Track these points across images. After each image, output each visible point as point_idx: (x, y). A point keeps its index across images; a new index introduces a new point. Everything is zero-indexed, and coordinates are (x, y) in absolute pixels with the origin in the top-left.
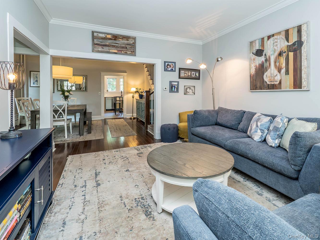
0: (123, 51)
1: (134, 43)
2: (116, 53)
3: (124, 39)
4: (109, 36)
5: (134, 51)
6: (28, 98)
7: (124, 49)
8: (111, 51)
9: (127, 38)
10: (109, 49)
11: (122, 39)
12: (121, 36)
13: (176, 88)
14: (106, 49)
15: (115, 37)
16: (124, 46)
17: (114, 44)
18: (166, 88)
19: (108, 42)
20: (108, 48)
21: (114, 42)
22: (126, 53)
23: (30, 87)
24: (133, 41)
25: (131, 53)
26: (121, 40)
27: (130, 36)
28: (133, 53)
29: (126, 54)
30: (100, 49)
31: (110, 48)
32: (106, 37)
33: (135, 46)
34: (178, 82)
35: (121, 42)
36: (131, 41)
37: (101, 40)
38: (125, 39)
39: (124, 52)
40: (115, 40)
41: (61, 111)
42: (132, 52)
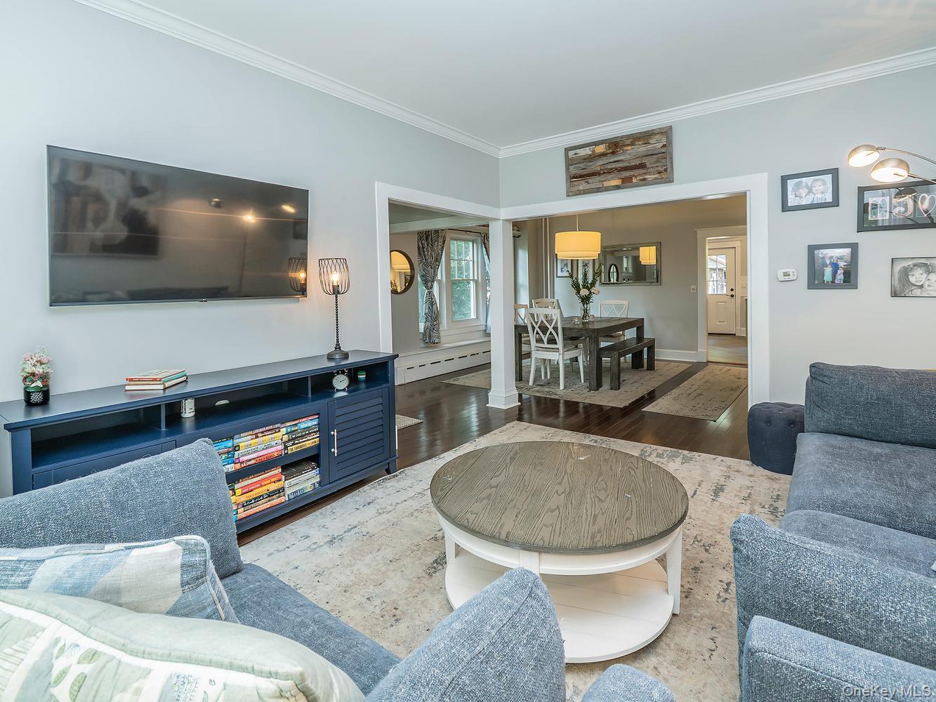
0: (636, 176)
1: (668, 145)
2: (618, 187)
3: (637, 143)
4: (600, 149)
5: (666, 170)
6: (553, 300)
7: (637, 172)
8: (606, 184)
9: (645, 137)
10: (602, 181)
11: (632, 144)
12: (629, 137)
13: (840, 272)
14: (594, 182)
15: (615, 145)
16: (638, 162)
17: (613, 166)
18: (786, 274)
19: (597, 165)
20: (596, 179)
21: (611, 161)
22: (644, 179)
23: (557, 277)
24: (664, 141)
25: (656, 176)
26: (629, 148)
27: (653, 130)
28: (665, 176)
29: (644, 182)
30: (581, 188)
31: (602, 178)
32: (594, 151)
33: (671, 154)
34: (854, 247)
35: (629, 155)
36: (656, 144)
37: (582, 165)
38: (640, 143)
39: (638, 178)
40: (613, 153)
41: (551, 329)
42: (659, 173)
